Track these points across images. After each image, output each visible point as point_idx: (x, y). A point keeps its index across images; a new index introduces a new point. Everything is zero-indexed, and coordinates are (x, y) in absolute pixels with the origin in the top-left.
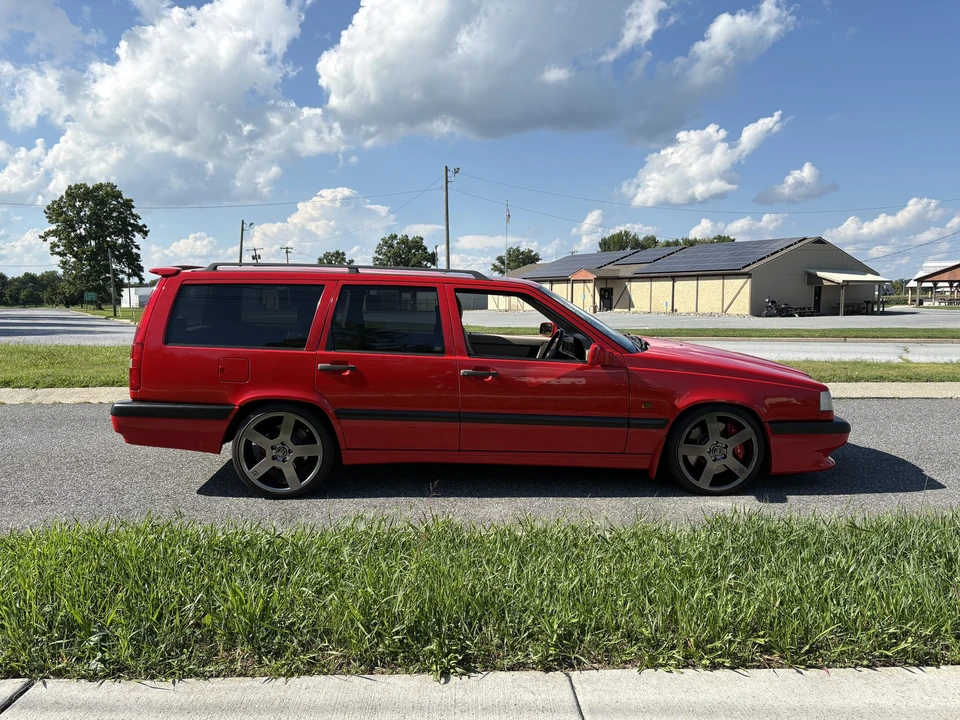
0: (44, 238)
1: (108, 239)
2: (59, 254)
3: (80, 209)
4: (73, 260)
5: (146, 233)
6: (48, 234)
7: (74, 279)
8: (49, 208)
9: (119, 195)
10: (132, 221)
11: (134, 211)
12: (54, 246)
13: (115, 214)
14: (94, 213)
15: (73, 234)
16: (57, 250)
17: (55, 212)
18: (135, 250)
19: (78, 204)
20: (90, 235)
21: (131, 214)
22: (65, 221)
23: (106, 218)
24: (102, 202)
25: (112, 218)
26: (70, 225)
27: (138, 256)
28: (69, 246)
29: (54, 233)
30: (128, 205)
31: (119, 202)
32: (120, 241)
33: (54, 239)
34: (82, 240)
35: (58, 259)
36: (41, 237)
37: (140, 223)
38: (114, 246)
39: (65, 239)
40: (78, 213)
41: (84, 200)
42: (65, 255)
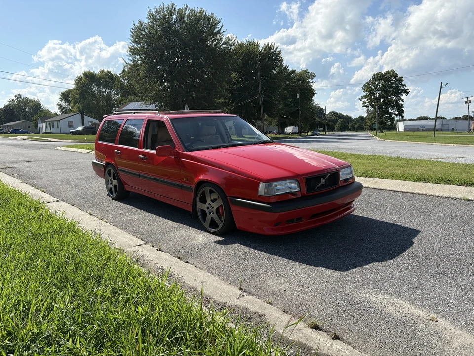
0: (361, 100)
1: (389, 98)
2: (366, 106)
3: (378, 85)
4: (372, 109)
5: (408, 93)
6: (362, 98)
7: (371, 118)
8: (364, 86)
9: (396, 75)
10: (402, 88)
11: (403, 82)
12: (364, 102)
13: (394, 85)
14: (383, 86)
15: (373, 97)
16: (365, 105)
17: (367, 87)
18: (401, 103)
19: (377, 82)
20: (381, 96)
21: (402, 84)
22: (370, 91)
23: (389, 87)
24: (388, 80)
25: (392, 87)
26: (372, 93)
27: (402, 105)
28: (371, 103)
29: (365, 97)
30: (401, 79)
31: (396, 79)
32: (394, 99)
33: (366, 100)
34: (377, 99)
35: (366, 109)
36: (360, 99)
37: (406, 88)
38: (391, 101)
39: (369, 99)
40: (376, 87)
41: (380, 80)
42: (368, 107)
